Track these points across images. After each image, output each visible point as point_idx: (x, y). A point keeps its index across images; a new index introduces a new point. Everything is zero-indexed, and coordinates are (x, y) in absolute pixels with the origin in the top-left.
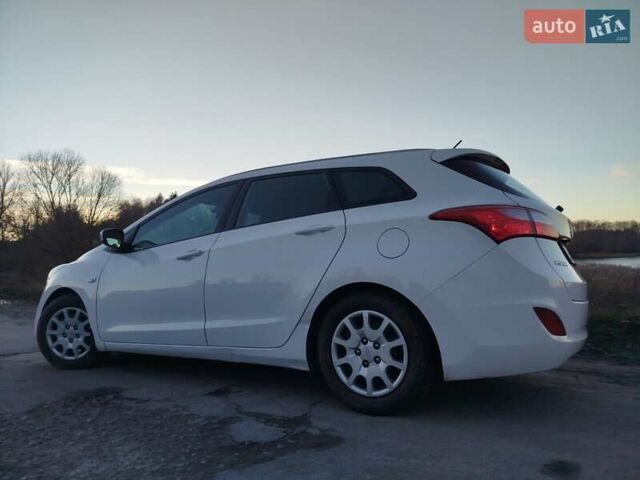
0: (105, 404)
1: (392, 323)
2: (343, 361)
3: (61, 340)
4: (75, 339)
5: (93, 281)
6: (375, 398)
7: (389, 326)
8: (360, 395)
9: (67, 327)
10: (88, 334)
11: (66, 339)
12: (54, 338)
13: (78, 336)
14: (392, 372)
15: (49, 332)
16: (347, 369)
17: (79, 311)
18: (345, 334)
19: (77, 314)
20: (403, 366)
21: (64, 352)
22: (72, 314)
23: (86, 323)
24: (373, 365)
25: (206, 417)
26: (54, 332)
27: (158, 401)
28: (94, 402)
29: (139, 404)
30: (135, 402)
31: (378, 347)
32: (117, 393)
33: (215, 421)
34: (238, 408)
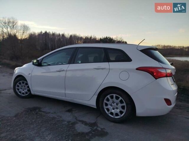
0: (37, 113)
1: (122, 99)
2: (107, 107)
3: (20, 90)
4: (25, 90)
5: (30, 74)
6: (116, 118)
7: (121, 100)
8: (111, 117)
9: (22, 86)
10: (29, 89)
11: (22, 90)
12: (18, 90)
13: (25, 89)
14: (121, 112)
15: (17, 87)
16: (108, 110)
17: (25, 82)
18: (108, 100)
19: (25, 83)
20: (125, 111)
21: (22, 93)
22: (23, 83)
23: (27, 86)
24: (116, 110)
25: (67, 121)
26: (18, 88)
27: (52, 113)
28: (33, 112)
29: (47, 114)
30: (45, 113)
31: (118, 105)
32: (39, 109)
33: (70, 123)
34: (76, 118)
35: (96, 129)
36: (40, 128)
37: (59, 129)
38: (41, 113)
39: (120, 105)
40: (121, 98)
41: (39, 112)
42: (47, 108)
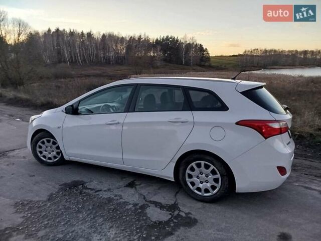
0: (81, 193)
1: (215, 168)
2: (191, 180)
3: (44, 153)
4: (52, 153)
5: (59, 128)
6: (205, 196)
7: (213, 169)
8: (198, 194)
9: (47, 147)
11: (47, 153)
12: (41, 152)
13: (53, 151)
14: (213, 188)
15: (38, 149)
16: (193, 184)
17: (52, 140)
18: (192, 169)
19: (51, 142)
20: (218, 186)
21: (47, 158)
22: (49, 141)
23: (57, 145)
24: (205, 183)
25: (133, 204)
26: (40, 150)
27: (105, 191)
28: (75, 191)
29: (97, 193)
30: (94, 191)
31: (208, 177)
32: (83, 185)
33: (138, 207)
34: (144, 198)
35: (178, 214)
36: (94, 218)
37: (124, 218)
38: (87, 191)
39: (211, 177)
40: (212, 167)
41: (84, 190)
42: (94, 182)
